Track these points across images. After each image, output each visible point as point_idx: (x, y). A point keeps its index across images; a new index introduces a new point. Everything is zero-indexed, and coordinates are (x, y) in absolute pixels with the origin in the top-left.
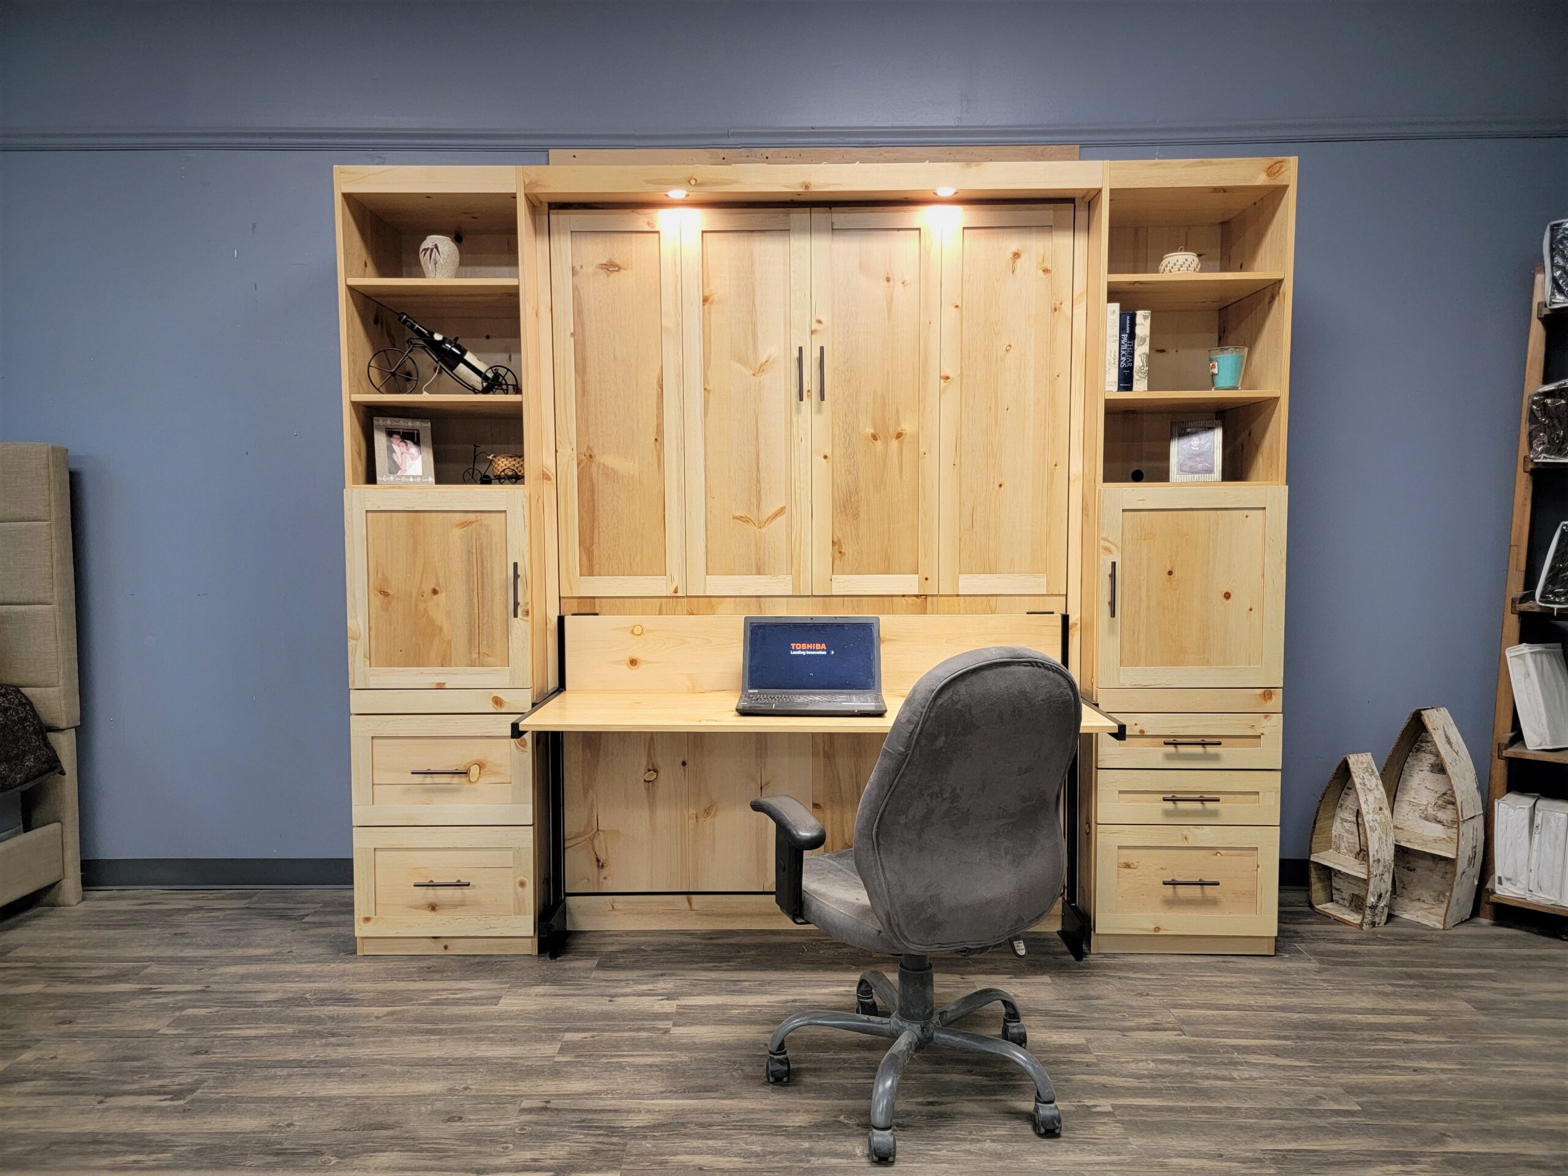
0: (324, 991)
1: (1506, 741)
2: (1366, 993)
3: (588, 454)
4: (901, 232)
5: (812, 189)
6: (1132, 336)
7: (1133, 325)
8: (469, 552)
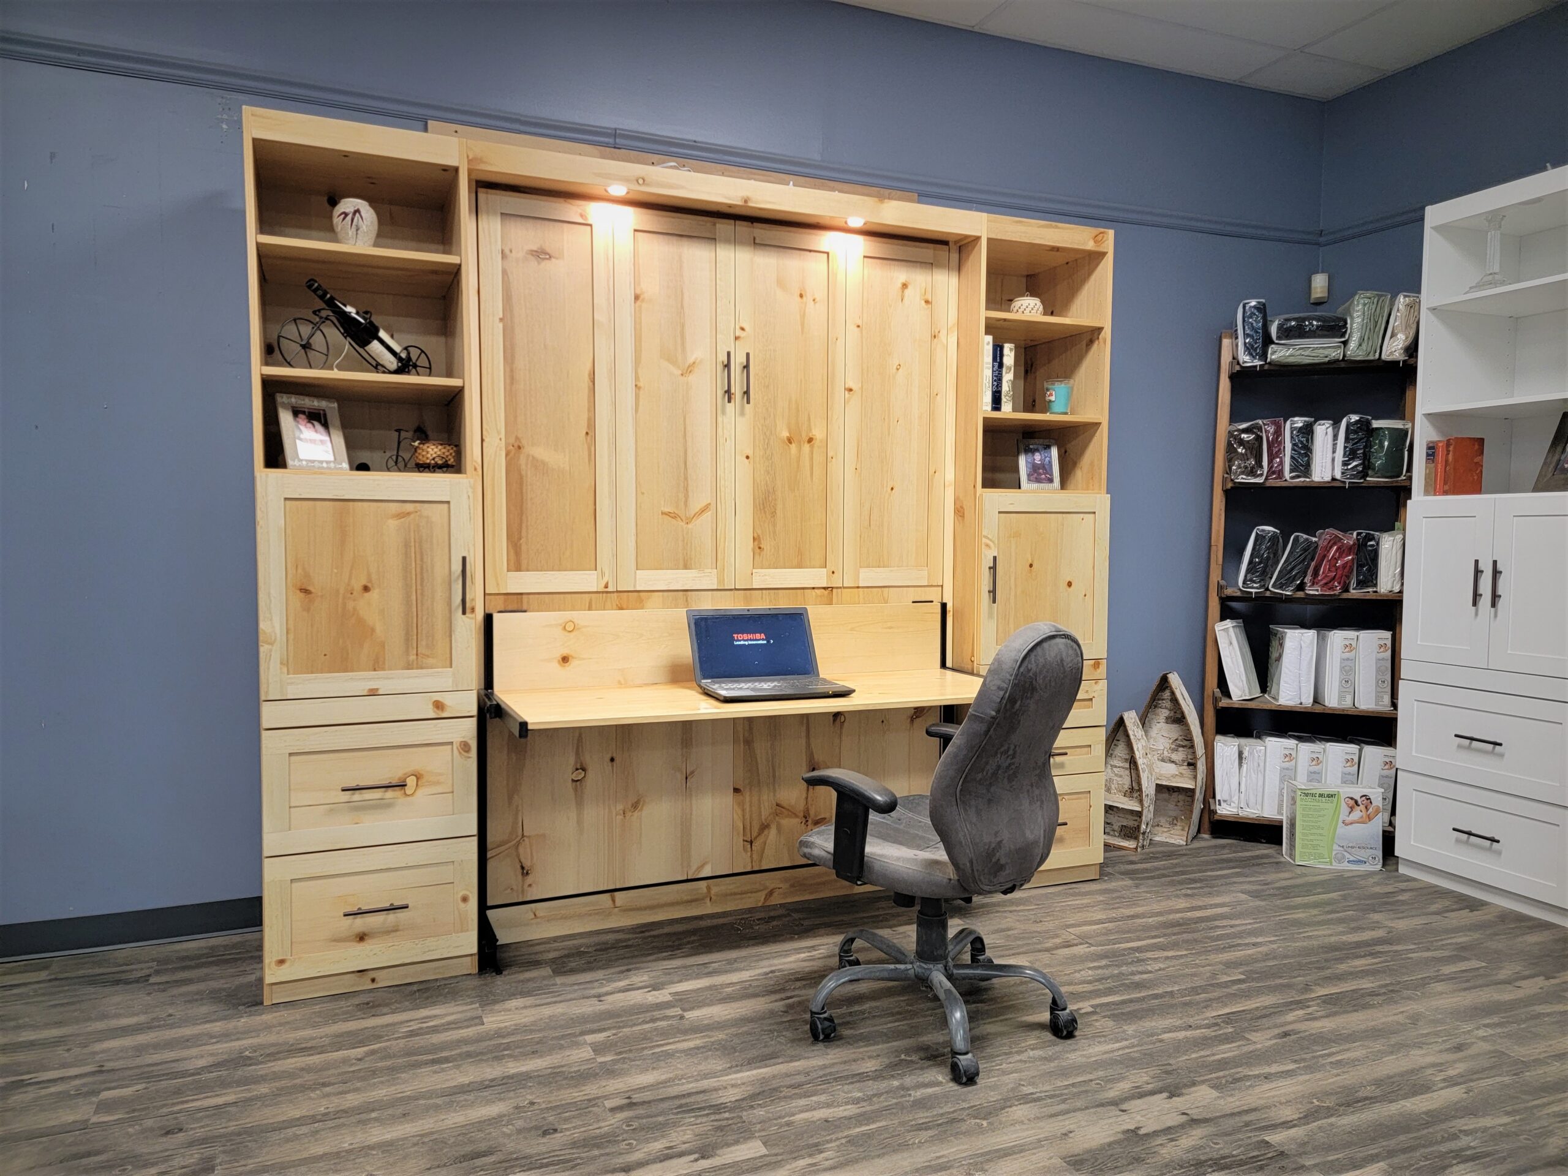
0: (263, 1046)
1: (1218, 695)
2: (1177, 896)
3: (516, 445)
4: (812, 253)
5: (750, 204)
6: (1001, 365)
7: (1002, 356)
8: (407, 545)
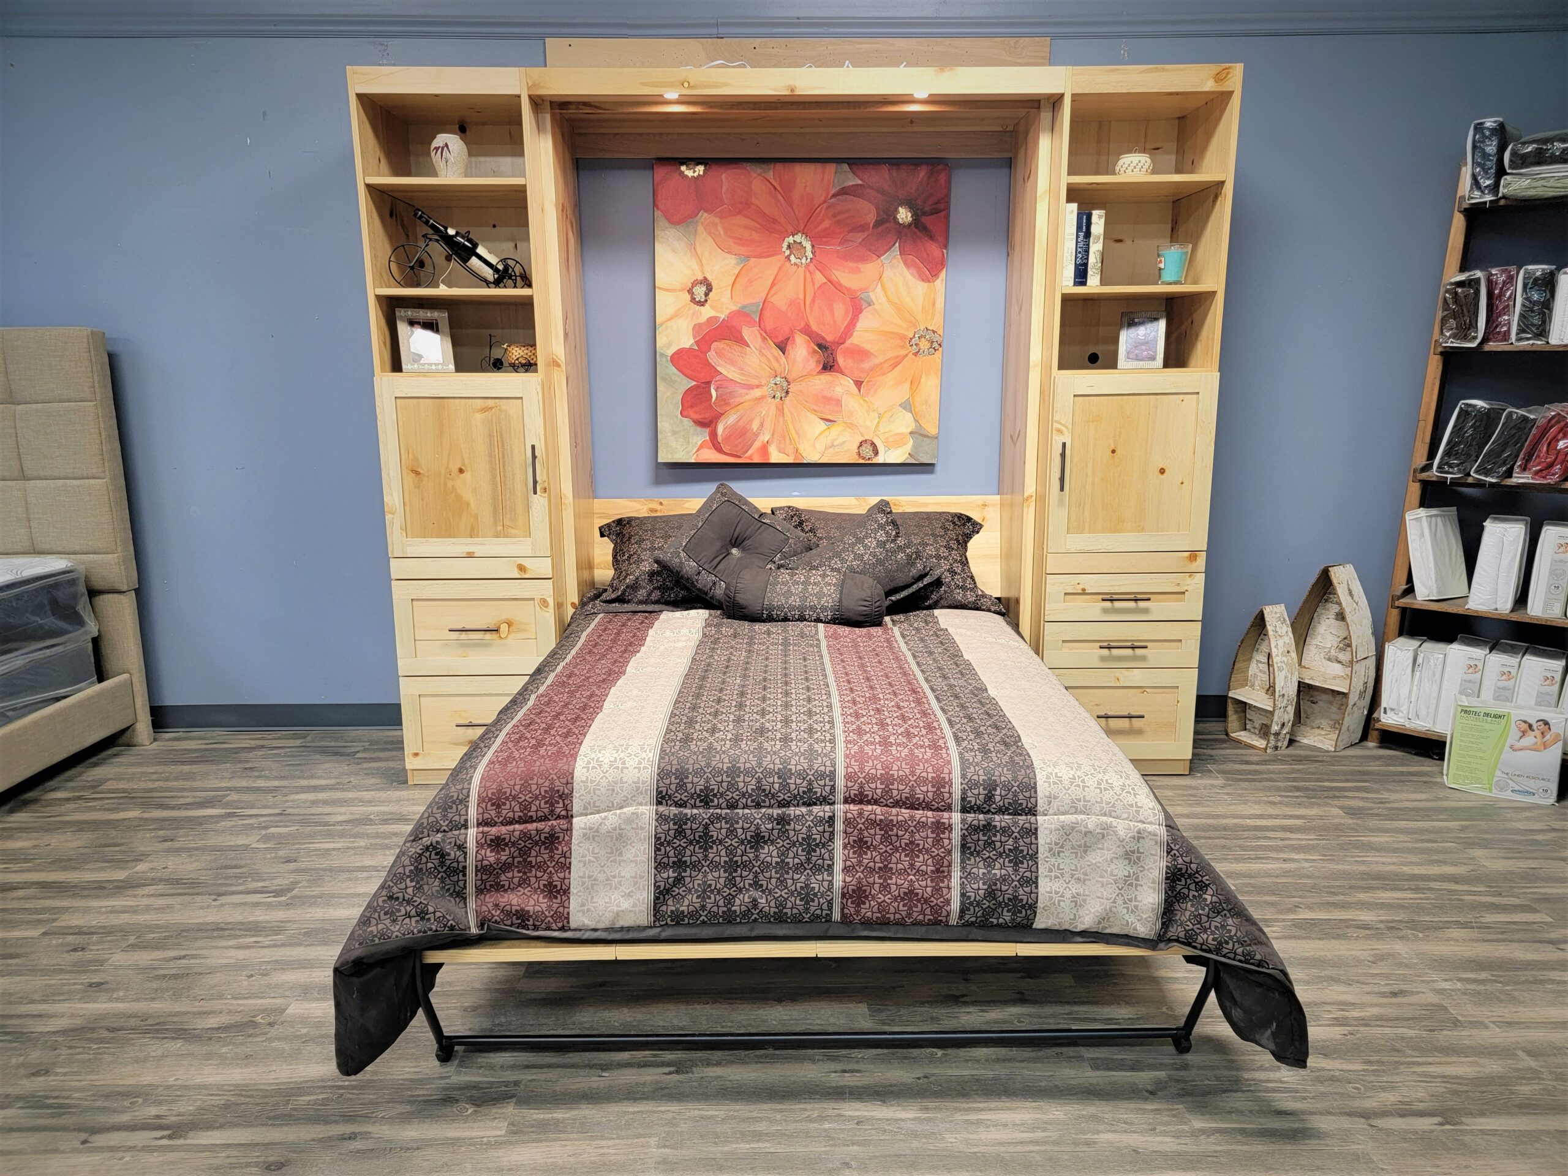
0: (385, 813)
1: (1399, 593)
2: (1258, 802)
5: (797, 92)
6: (1088, 234)
7: (1089, 224)
8: (490, 435)
